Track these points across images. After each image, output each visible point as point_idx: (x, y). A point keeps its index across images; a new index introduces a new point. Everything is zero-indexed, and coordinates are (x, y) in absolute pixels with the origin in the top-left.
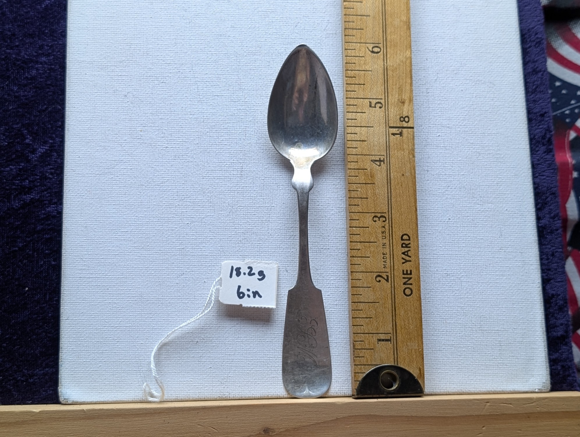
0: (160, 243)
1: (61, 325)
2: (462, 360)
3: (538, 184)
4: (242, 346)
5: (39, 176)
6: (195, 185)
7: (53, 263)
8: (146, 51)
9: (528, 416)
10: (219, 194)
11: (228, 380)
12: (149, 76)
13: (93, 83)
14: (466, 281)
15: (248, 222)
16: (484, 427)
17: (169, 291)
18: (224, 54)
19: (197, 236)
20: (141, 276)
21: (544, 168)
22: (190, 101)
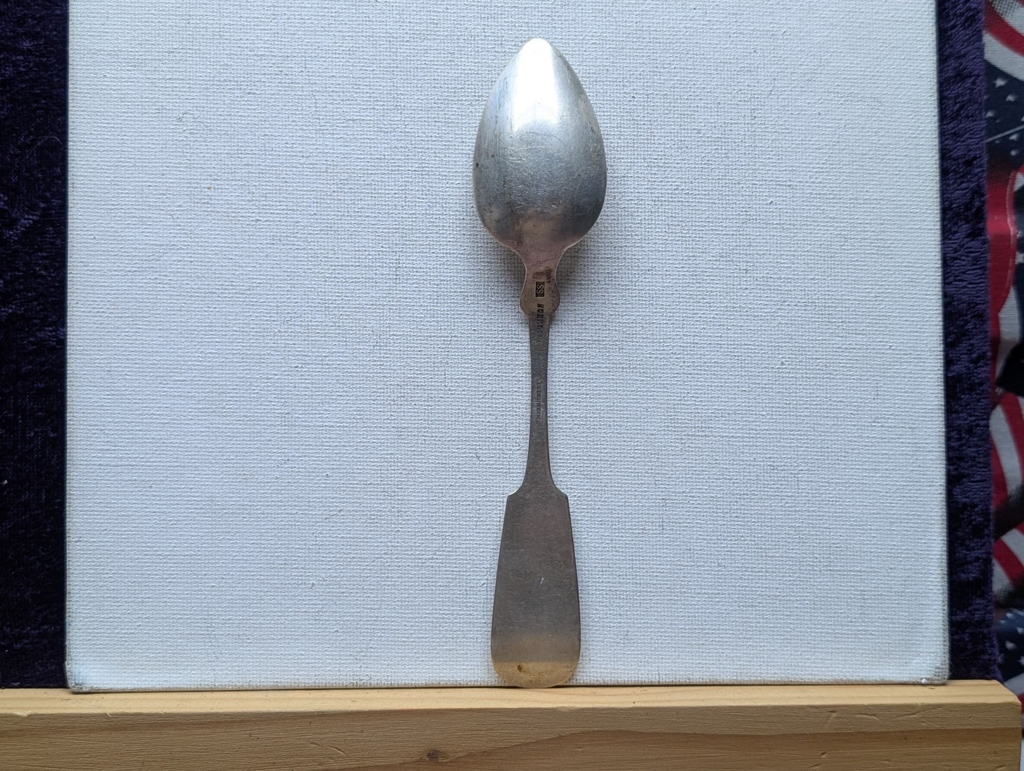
0: (245, 403)
1: (68, 551)
2: (791, 623)
3: (952, 297)
4: (395, 594)
5: (22, 271)
6: (310, 293)
7: (52, 435)
8: (217, 30)
9: (905, 736)
10: (355, 312)
11: (369, 654)
12: (225, 81)
13: (118, 94)
14: (806, 479)
15: (409, 365)
16: (823, 754)
17: (262, 492)
18: (366, 37)
19: (314, 390)
20: (211, 463)
21: (965, 266)
22: (302, 129)
